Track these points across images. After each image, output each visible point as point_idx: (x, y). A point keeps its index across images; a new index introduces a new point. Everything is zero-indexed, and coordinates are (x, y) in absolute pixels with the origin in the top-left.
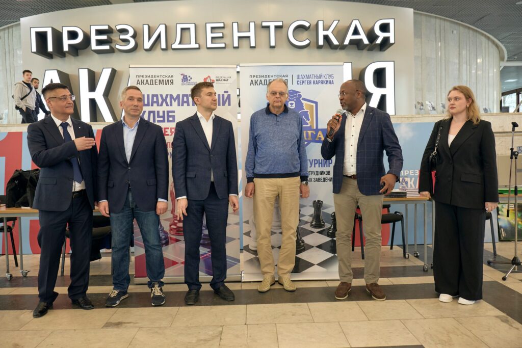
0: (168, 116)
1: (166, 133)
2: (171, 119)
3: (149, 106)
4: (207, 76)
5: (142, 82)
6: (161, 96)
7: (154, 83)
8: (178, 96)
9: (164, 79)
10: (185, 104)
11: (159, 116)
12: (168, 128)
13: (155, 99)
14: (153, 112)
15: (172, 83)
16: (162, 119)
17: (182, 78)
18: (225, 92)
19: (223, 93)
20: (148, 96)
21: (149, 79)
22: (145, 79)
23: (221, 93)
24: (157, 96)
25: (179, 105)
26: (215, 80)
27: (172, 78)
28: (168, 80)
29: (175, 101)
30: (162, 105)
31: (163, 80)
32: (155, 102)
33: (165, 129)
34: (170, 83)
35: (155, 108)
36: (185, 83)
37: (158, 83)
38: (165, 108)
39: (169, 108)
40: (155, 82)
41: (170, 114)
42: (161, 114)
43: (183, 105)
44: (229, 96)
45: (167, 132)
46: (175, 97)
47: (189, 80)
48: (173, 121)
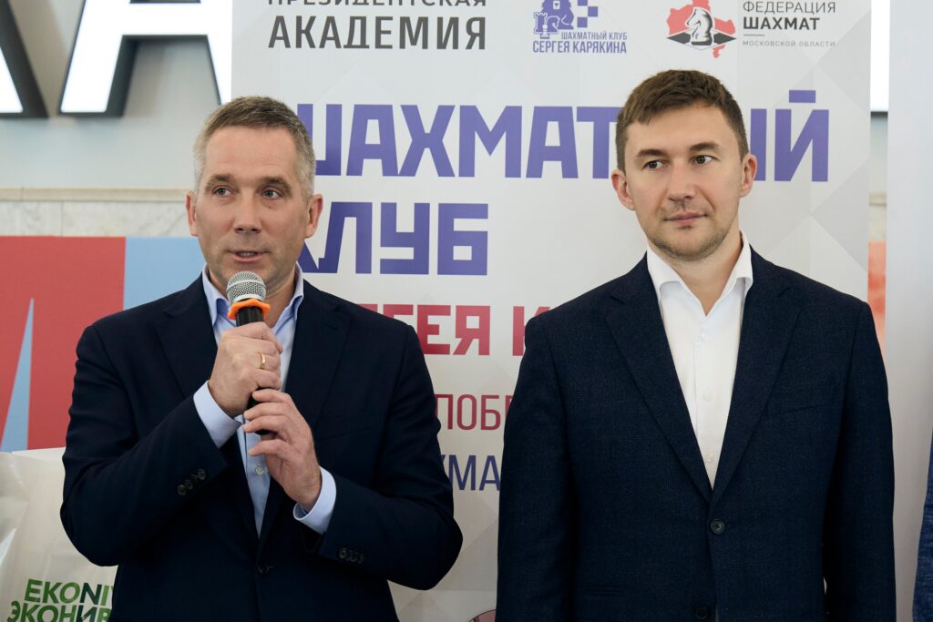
0: (449, 238)
1: (432, 340)
2: (462, 253)
3: (337, 172)
4: (691, 3)
5: (303, 31)
6: (411, 113)
7: (371, 39)
8: (511, 117)
9: (432, 14)
10: (546, 164)
11: (391, 238)
12: (444, 310)
13: (373, 135)
14: (361, 211)
15: (479, 37)
16: (407, 253)
17: (541, 9)
18: (797, 96)
19: (786, 105)
20: (334, 112)
21: (342, 14)
22: (321, 14)
23: (773, 101)
24: (384, 114)
25: (512, 170)
26: (738, 25)
27: (478, 11)
28: (454, 21)
29: (490, 149)
30: (410, 168)
31: (423, 21)
32: (372, 152)
33: (425, 311)
34: (464, 38)
35: (370, 186)
36: (555, 37)
37: (393, 39)
38: (429, 187)
39: (457, 190)
40: (379, 32)
41: (460, 225)
42: (405, 224)
43: (535, 171)
44: (819, 122)
45: (435, 330)
46: (491, 124)
47: (582, 23)
48: (477, 266)
